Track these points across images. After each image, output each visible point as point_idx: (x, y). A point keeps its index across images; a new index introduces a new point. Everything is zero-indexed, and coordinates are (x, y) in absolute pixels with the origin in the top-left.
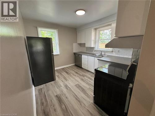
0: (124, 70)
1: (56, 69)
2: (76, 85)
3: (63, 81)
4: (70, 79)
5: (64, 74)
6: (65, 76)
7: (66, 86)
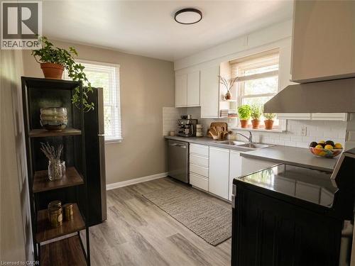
0: (323, 189)
1: (109, 187)
2: (172, 239)
3: (128, 225)
4: (152, 218)
5: (134, 203)
6: (135, 209)
7: (140, 242)
